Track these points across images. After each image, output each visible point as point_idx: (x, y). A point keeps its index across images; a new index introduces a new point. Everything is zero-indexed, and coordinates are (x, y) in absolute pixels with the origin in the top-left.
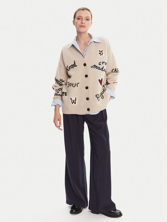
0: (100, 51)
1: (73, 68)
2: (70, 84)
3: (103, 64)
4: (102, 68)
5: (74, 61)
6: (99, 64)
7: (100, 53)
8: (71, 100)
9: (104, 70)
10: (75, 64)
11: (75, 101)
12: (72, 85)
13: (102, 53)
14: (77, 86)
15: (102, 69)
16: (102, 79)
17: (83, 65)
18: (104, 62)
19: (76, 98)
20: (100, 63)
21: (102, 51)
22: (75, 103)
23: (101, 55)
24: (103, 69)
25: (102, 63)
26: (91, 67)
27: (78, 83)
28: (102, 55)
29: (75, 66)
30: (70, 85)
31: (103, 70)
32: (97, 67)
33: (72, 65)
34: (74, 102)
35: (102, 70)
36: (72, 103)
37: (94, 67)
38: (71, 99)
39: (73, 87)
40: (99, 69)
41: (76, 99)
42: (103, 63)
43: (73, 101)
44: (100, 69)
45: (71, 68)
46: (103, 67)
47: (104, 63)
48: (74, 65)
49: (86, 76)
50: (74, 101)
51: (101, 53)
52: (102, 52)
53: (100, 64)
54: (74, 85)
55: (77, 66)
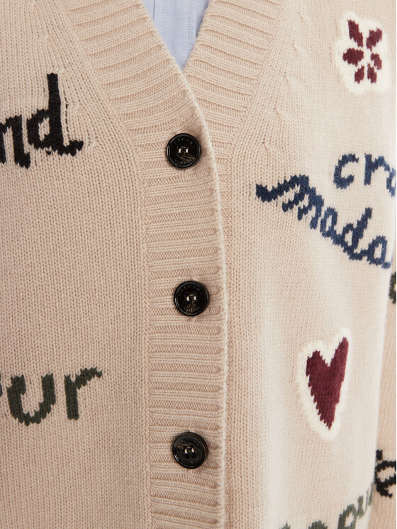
0: (354, 30)
3: (368, 180)
5: (53, 79)
6: (338, 170)
7: (352, 56)
9: (369, 253)
12: (3, 402)
14: (73, 413)
15: (349, 238)
16: (343, 347)
17: (160, 154)
18: (381, 161)
20: (344, 160)
21: (375, 37)
24: (358, 234)
27: (88, 375)
28: (373, 77)
29: (55, 142)
31: (363, 244)
32: (317, 201)
33: (14, 122)
35: (350, 250)
37: (289, 195)
39: (26, 419)
40: (330, 233)
42: (370, 166)
44: (339, 229)
46: (368, 213)
48: (44, 129)
49: (191, 299)
51: (367, 53)
53: (345, 173)
54: (32, 400)
55: (76, 146)
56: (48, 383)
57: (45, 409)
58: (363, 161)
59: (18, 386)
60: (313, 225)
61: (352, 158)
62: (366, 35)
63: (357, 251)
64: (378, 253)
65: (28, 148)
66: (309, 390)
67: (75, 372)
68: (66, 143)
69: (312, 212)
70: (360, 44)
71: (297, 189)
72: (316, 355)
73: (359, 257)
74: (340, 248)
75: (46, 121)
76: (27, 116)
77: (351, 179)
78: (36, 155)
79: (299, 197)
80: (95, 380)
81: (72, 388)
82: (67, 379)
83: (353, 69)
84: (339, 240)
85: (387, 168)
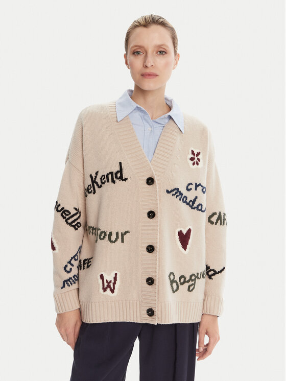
0: (193, 152)
1: (114, 182)
2: (101, 233)
3: (196, 189)
4: (192, 199)
5: (120, 163)
6: (187, 187)
7: (192, 159)
8: (101, 281)
9: (197, 208)
10: (121, 171)
11: (114, 284)
12: (107, 237)
13: (198, 159)
14: (123, 241)
15: (191, 203)
16: (189, 231)
17: (145, 182)
18: (200, 185)
19: (116, 274)
20: (189, 184)
21: (198, 154)
22: (112, 291)
23: (194, 164)
24: (194, 203)
25: (193, 187)
26: (168, 192)
27: (126, 232)
28: (197, 164)
29: (121, 178)
30: (100, 235)
31: (195, 205)
32: (181, 194)
33: (112, 173)
34: (109, 286)
35: (191, 207)
36: (105, 290)
37: (174, 192)
38: (102, 277)
39: (112, 242)
40: (185, 202)
41: (115, 279)
42: (197, 186)
43: (106, 284)
44: (188, 201)
45: (108, 181)
46: (196, 197)
47: (200, 188)
48: (119, 175)
49: (151, 215)
50: (109, 283)
51: (196, 158)
52: (200, 157)
53: (189, 187)
54: (113, 238)
55: (126, 179)
56: (117, 234)
57: (116, 240)
58: (194, 185)
59: (111, 234)
60: (180, 199)
61: (191, 184)
62: (196, 154)
63: (193, 207)
64: (200, 208)
65: (115, 179)
66: (179, 240)
67: (123, 232)
68: (124, 178)
69: (180, 196)
70: (194, 156)
71: (176, 191)
72: (181, 231)
73: (194, 208)
74: (188, 206)
75: (119, 173)
76: (114, 172)
77: (191, 189)
78: (117, 181)
79: (176, 193)
80: (128, 233)
81: (122, 235)
82: (122, 233)
83: (192, 162)
84: (188, 204)
85: (202, 186)
